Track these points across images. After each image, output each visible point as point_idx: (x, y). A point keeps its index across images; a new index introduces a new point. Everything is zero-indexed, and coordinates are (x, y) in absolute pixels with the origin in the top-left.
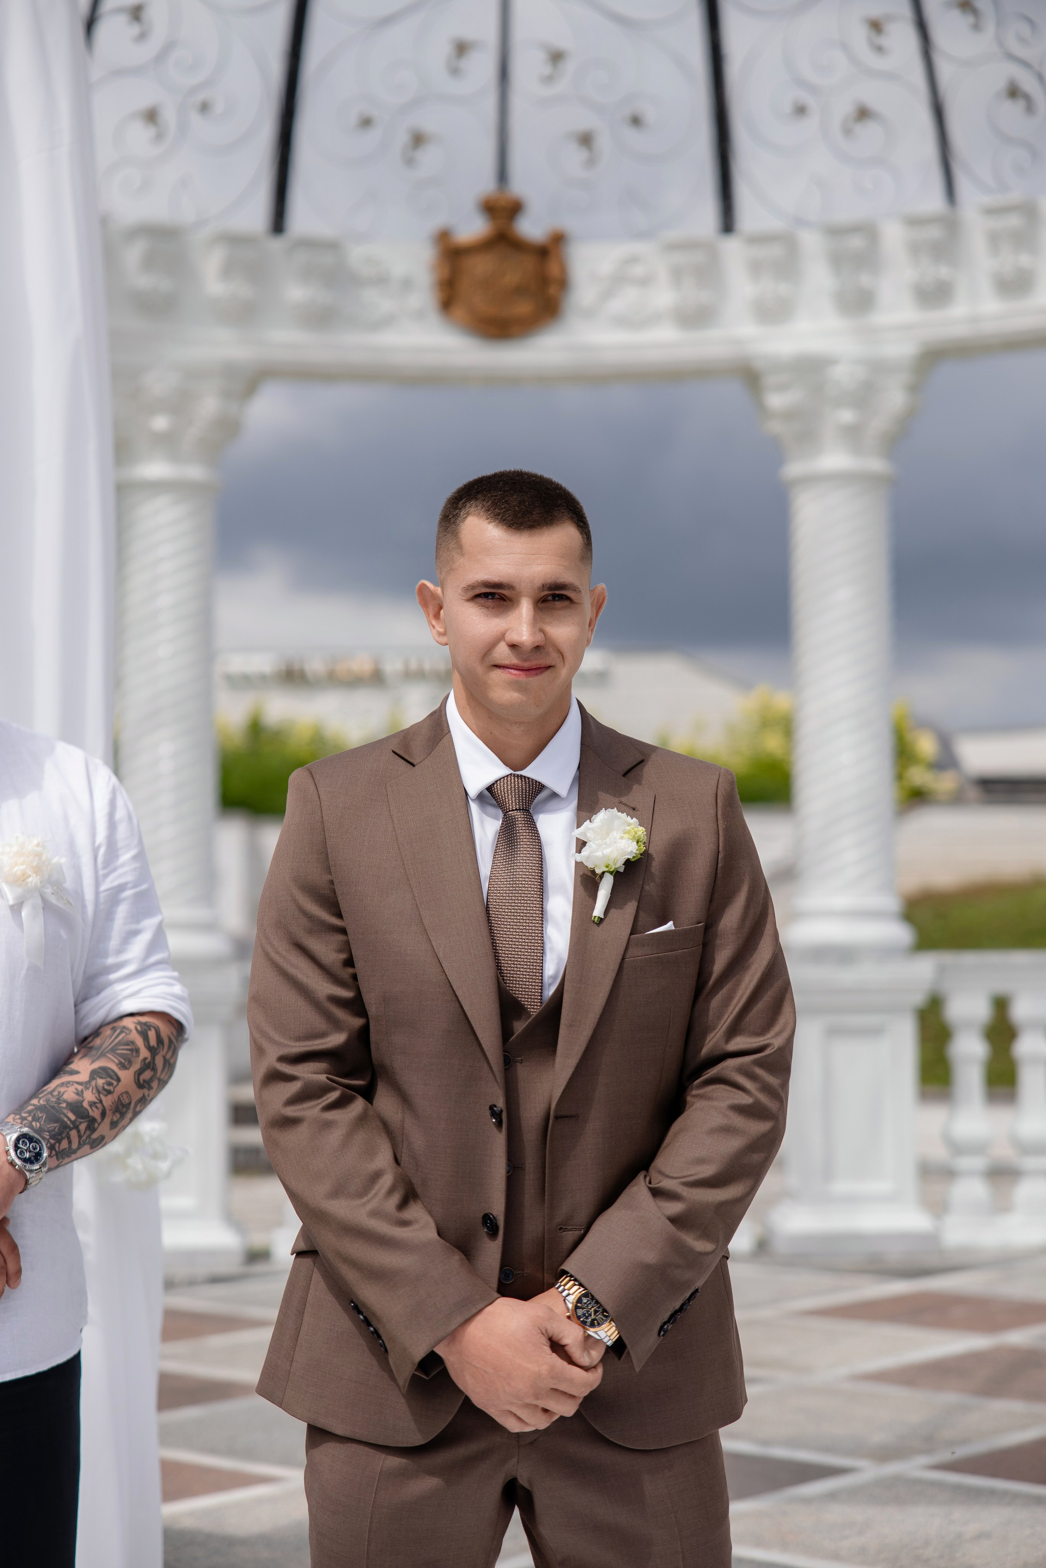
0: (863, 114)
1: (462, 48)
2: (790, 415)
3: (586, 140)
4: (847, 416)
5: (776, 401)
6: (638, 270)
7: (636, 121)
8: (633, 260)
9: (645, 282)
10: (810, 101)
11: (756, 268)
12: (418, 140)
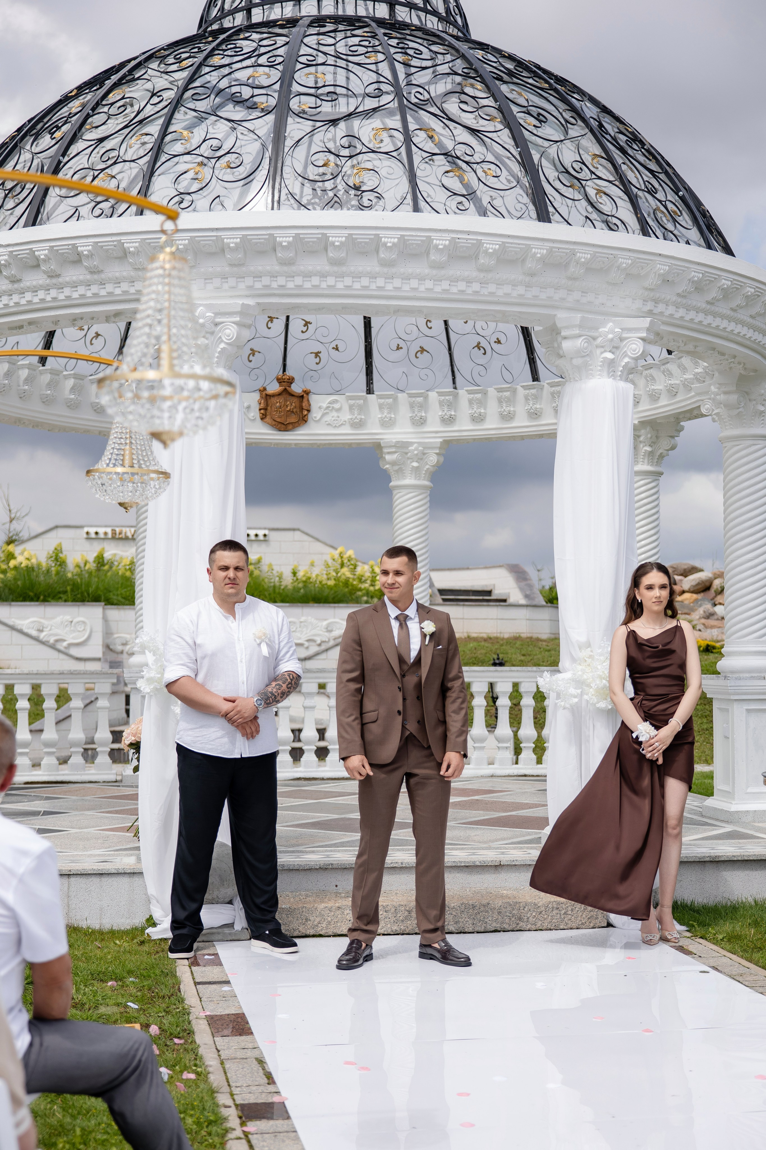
0: (422, 350)
1: (271, 319)
2: (393, 463)
3: (317, 354)
4: (415, 464)
5: (388, 457)
6: (337, 406)
7: (337, 349)
8: (336, 401)
9: (338, 410)
10: (402, 344)
11: (381, 407)
12: (253, 352)
